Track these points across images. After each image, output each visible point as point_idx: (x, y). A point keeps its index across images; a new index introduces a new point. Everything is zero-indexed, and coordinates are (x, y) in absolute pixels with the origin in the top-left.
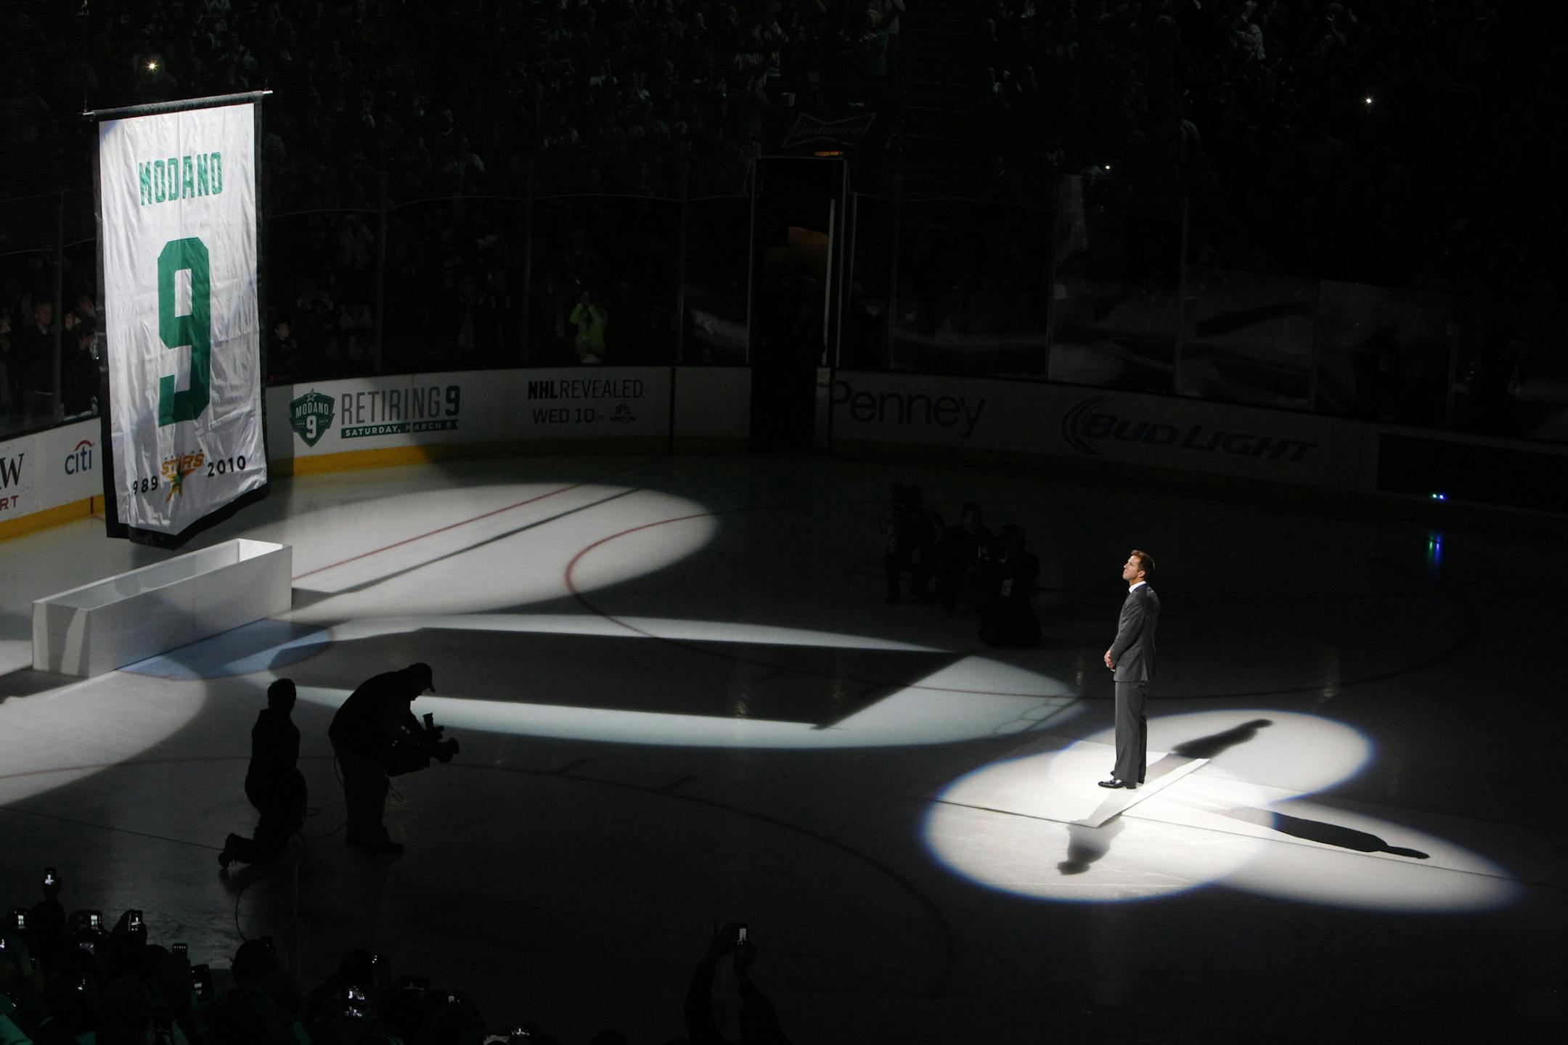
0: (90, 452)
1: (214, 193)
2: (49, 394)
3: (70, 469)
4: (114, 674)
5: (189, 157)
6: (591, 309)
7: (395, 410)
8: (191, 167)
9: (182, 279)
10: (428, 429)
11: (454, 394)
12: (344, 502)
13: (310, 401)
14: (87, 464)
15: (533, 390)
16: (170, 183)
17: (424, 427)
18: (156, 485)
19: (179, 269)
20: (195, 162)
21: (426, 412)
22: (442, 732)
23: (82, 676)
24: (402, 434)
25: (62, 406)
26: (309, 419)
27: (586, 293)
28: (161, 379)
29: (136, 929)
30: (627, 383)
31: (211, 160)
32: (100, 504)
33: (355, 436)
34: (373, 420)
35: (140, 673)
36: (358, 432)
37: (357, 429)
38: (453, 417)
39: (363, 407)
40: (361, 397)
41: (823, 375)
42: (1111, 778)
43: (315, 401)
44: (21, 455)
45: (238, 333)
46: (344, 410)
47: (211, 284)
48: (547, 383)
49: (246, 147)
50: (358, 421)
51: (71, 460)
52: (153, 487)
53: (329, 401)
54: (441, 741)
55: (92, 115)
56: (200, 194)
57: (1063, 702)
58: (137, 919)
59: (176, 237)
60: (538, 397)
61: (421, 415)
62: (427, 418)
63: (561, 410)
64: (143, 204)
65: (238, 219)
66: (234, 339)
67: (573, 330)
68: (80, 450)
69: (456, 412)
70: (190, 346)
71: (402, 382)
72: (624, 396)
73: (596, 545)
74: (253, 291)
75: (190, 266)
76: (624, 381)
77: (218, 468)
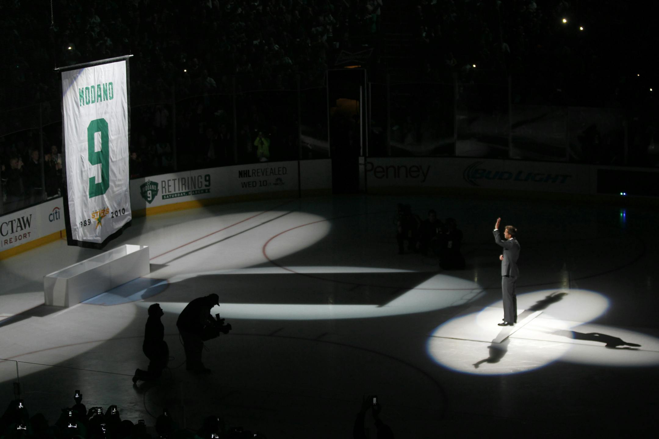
0: (59, 212)
1: (110, 99)
2: (40, 188)
3: (51, 219)
4: (79, 305)
5: (100, 85)
6: (263, 139)
7: (184, 186)
8: (100, 89)
9: (97, 136)
10: (198, 193)
11: (208, 178)
12: (165, 226)
13: (149, 185)
14: (58, 217)
15: (241, 174)
16: (92, 96)
17: (196, 192)
18: (90, 222)
19: (96, 132)
20: (102, 87)
21: (197, 186)
22: (224, 321)
23: (66, 307)
24: (187, 196)
25: (46, 193)
26: (148, 192)
27: (260, 133)
28: (90, 179)
29: (115, 413)
30: (280, 169)
31: (109, 86)
32: (64, 234)
33: (168, 198)
34: (175, 191)
35: (91, 303)
36: (169, 196)
37: (168, 195)
38: (208, 188)
39: (170, 186)
40: (169, 182)
41: (361, 160)
42: (503, 322)
43: (150, 184)
44: (31, 215)
45: (121, 157)
46: (163, 187)
47: (109, 138)
48: (246, 171)
49: (123, 79)
50: (169, 192)
51: (51, 216)
52: (89, 223)
53: (156, 184)
54: (224, 325)
55: (58, 70)
56: (104, 100)
57: (478, 291)
58: (115, 409)
59: (95, 118)
60: (243, 176)
61: (195, 188)
62: (197, 189)
63: (253, 182)
64: (81, 106)
65: (120, 110)
66: (120, 160)
67: (255, 148)
68: (55, 211)
69: (209, 185)
70: (101, 164)
71: (186, 174)
72: (279, 174)
73: (274, 237)
74: (127, 138)
75: (100, 131)
76: (279, 168)
77: (115, 214)
